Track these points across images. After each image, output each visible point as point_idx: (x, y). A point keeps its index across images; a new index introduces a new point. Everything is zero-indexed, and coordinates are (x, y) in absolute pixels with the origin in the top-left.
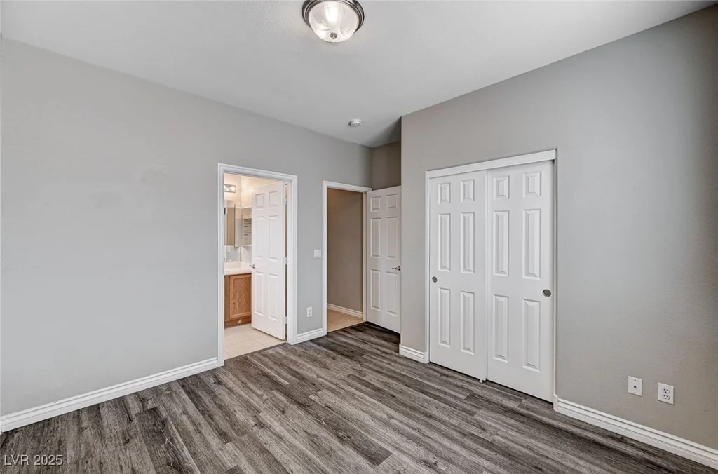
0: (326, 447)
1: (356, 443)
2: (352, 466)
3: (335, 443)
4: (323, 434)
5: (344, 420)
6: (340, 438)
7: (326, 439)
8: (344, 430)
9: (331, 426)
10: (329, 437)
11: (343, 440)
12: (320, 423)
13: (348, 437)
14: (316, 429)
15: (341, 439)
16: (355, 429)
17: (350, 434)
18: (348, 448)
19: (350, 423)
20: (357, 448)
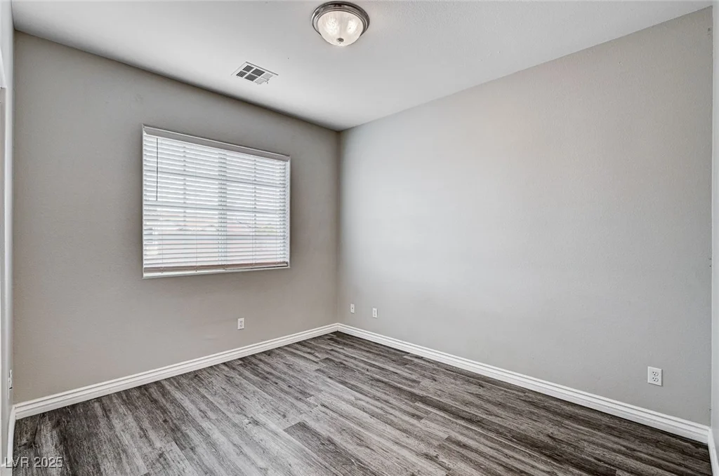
0: (346, 435)
1: (316, 439)
2: (322, 422)
3: (337, 439)
4: (351, 447)
5: (327, 465)
6: (332, 443)
7: (347, 441)
8: (328, 451)
9: (343, 457)
10: (345, 444)
11: (329, 441)
12: (357, 460)
13: (323, 444)
14: (361, 453)
15: (331, 441)
16: (315, 453)
17: (322, 447)
18: (324, 434)
19: (321, 460)
20: (316, 434)
